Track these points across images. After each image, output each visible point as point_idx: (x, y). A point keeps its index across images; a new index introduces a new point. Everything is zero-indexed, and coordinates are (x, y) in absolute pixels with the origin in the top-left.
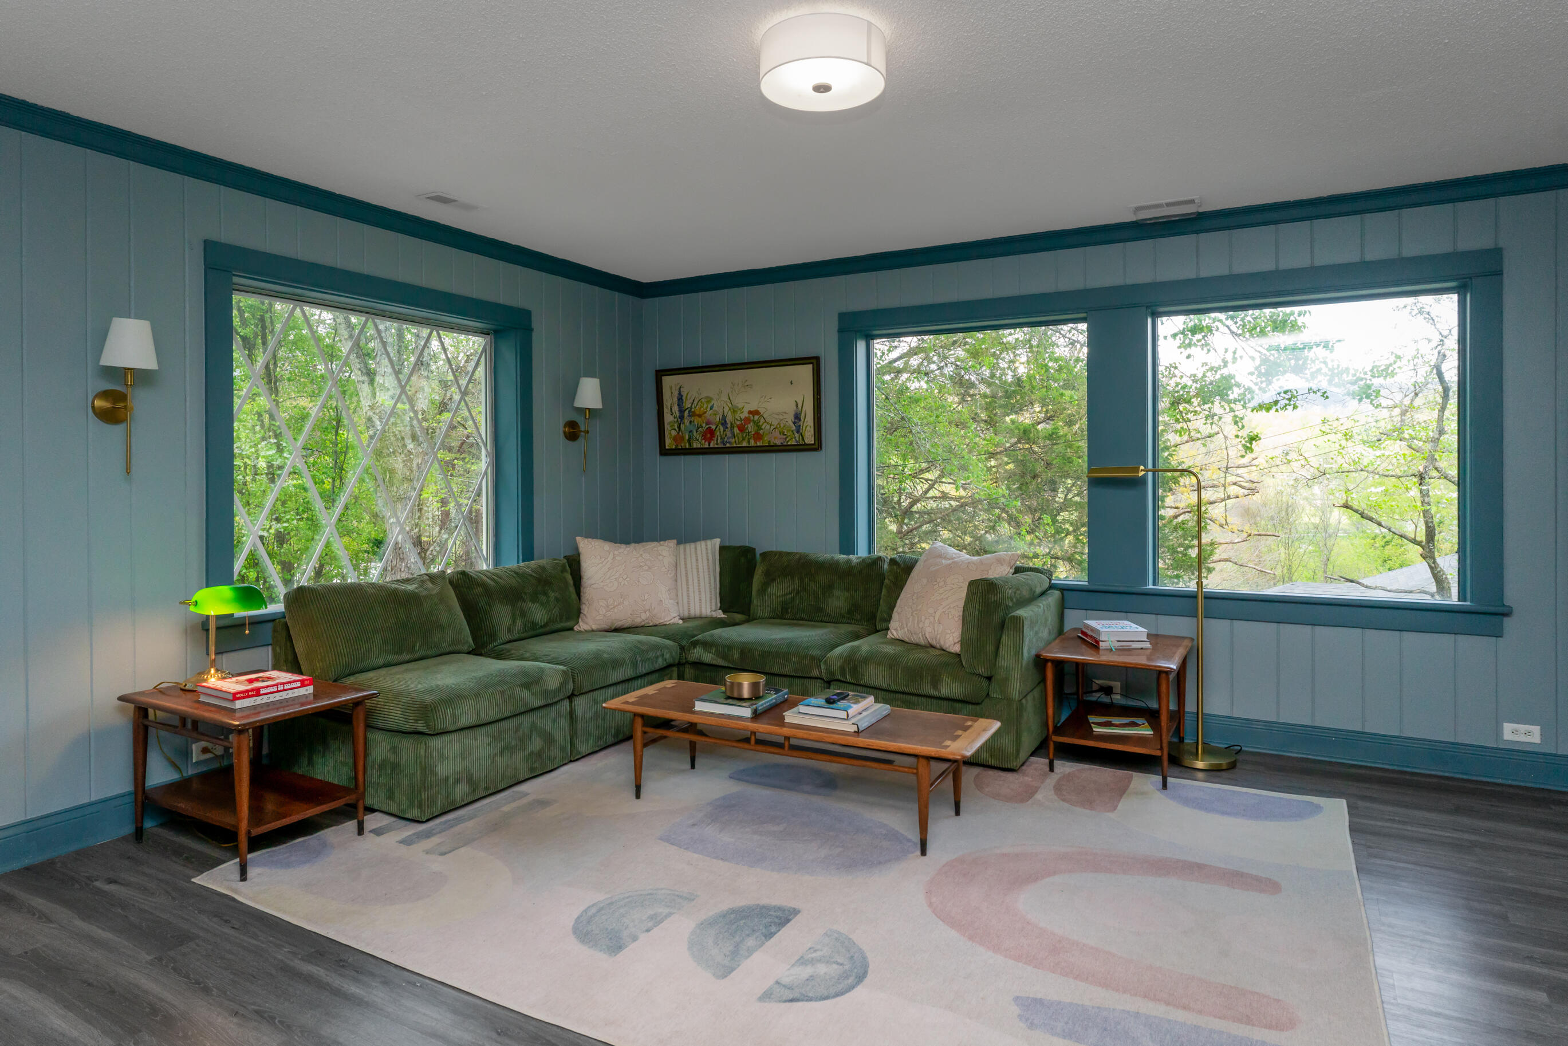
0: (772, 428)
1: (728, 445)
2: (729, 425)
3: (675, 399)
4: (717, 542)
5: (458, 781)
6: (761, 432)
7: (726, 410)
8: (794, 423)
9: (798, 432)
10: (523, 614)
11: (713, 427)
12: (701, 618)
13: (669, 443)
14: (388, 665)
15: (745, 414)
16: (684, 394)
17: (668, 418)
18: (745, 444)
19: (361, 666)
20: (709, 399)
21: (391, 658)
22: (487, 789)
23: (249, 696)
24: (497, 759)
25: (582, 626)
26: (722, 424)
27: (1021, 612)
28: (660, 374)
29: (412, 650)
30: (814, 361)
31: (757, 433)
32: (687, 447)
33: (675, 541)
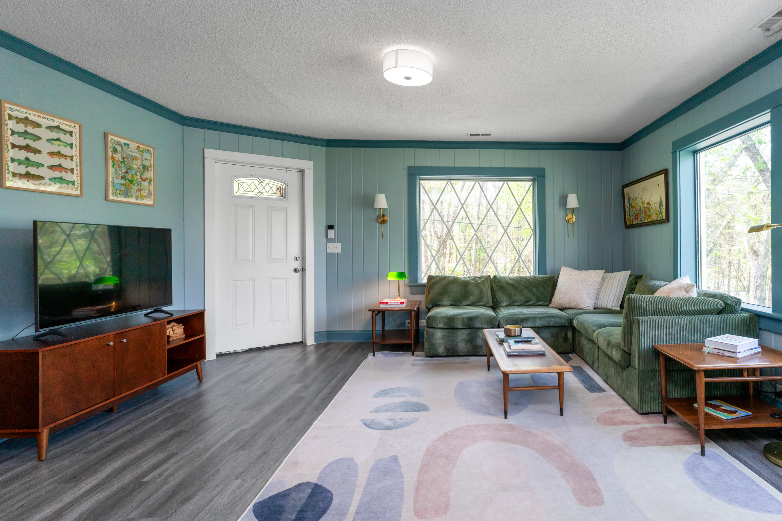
0: (654, 211)
1: (642, 222)
2: (642, 212)
3: (628, 199)
4: (629, 272)
5: (440, 346)
6: (650, 214)
7: (641, 203)
8: (660, 207)
9: (661, 213)
11: (638, 212)
12: (607, 309)
13: (627, 223)
15: (646, 205)
16: (630, 196)
17: (627, 210)
18: (646, 221)
20: (636, 198)
22: (453, 353)
23: (384, 304)
24: (460, 344)
25: (551, 305)
26: (640, 211)
28: (624, 187)
29: (460, 301)
30: (664, 172)
31: (649, 215)
32: (632, 223)
33: (604, 270)
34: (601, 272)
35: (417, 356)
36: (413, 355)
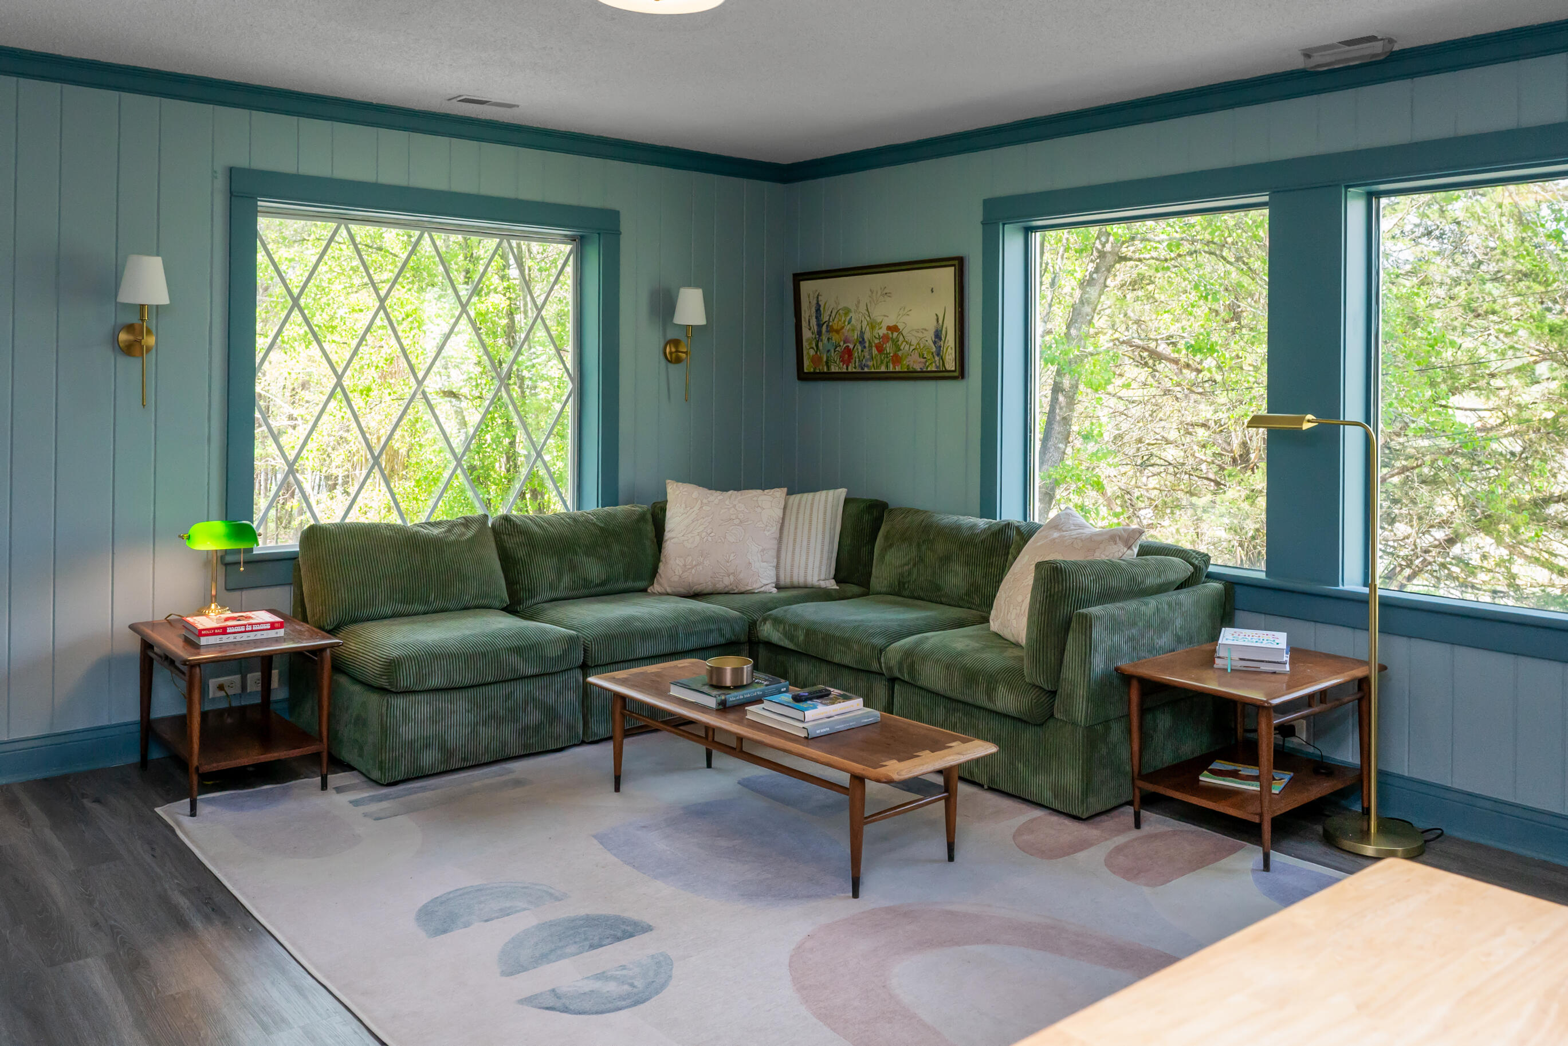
0: (912, 348)
1: (866, 370)
2: (867, 345)
3: (813, 310)
4: (842, 492)
5: (427, 746)
6: (900, 353)
7: (865, 323)
8: (935, 343)
9: (938, 355)
10: (573, 568)
11: (851, 346)
12: (806, 587)
13: (808, 367)
14: (395, 616)
15: (883, 331)
16: (822, 303)
17: (807, 334)
18: (883, 369)
19: (366, 612)
20: (847, 311)
21: (401, 608)
22: (464, 759)
23: (214, 634)
24: (482, 730)
25: (656, 588)
26: (860, 342)
27: (1095, 610)
28: (799, 278)
30: (956, 262)
31: (896, 355)
32: (825, 370)
33: (785, 490)
34: (780, 493)
35: (339, 790)
36: (324, 786)
